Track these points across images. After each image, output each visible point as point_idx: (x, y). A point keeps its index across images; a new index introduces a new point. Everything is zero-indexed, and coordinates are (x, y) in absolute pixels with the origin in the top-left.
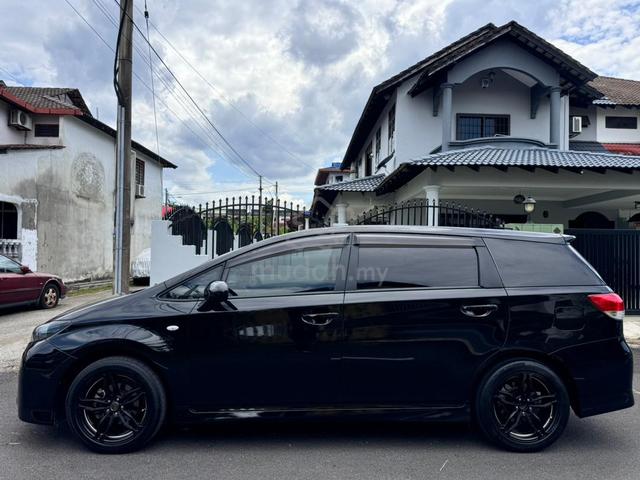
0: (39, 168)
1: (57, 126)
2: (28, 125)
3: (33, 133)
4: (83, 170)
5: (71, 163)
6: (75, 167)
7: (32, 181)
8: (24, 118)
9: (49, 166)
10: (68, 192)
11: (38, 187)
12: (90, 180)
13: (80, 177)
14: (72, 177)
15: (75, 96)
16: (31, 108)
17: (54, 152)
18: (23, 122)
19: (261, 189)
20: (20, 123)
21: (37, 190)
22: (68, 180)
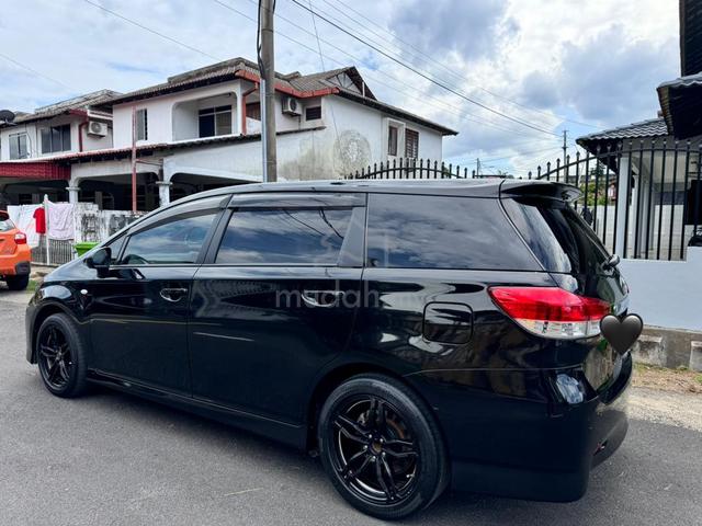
0: (301, 150)
1: (320, 108)
2: (299, 110)
3: (305, 117)
4: (347, 148)
5: (333, 142)
6: (338, 145)
7: (296, 162)
8: (295, 104)
9: (310, 147)
10: (331, 171)
11: (300, 168)
12: (353, 158)
13: (343, 156)
14: (334, 155)
15: (352, 74)
16: (298, 94)
17: (315, 133)
18: (294, 108)
19: (565, 148)
20: (290, 110)
21: (300, 171)
22: (331, 159)
